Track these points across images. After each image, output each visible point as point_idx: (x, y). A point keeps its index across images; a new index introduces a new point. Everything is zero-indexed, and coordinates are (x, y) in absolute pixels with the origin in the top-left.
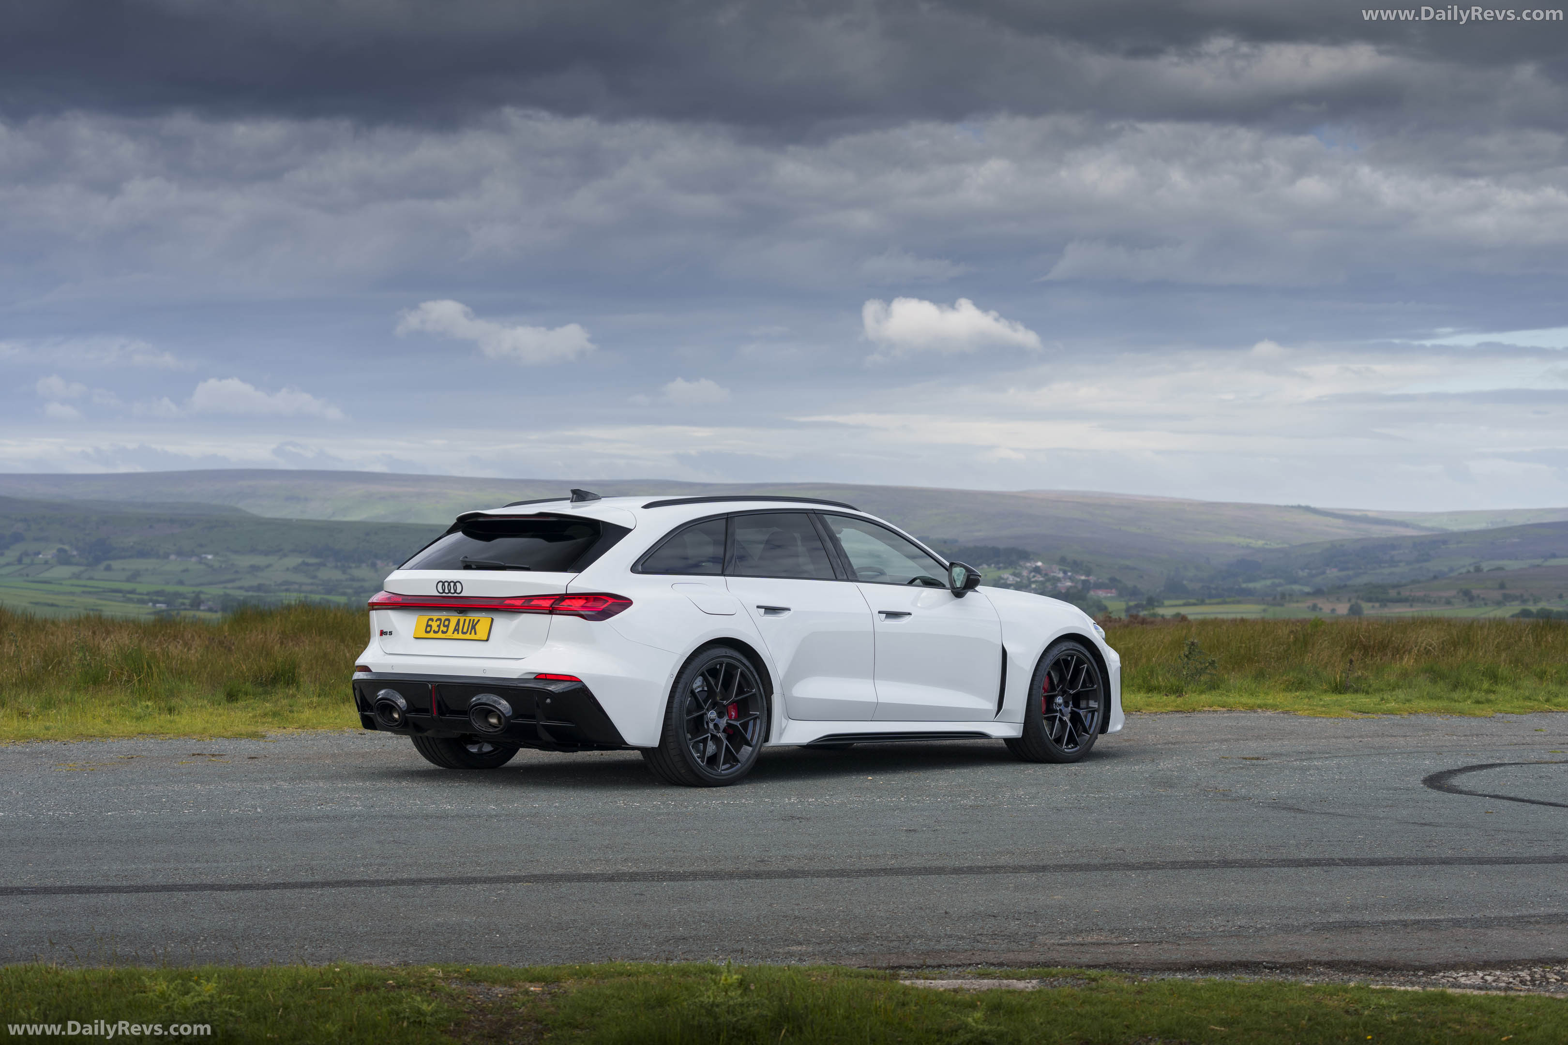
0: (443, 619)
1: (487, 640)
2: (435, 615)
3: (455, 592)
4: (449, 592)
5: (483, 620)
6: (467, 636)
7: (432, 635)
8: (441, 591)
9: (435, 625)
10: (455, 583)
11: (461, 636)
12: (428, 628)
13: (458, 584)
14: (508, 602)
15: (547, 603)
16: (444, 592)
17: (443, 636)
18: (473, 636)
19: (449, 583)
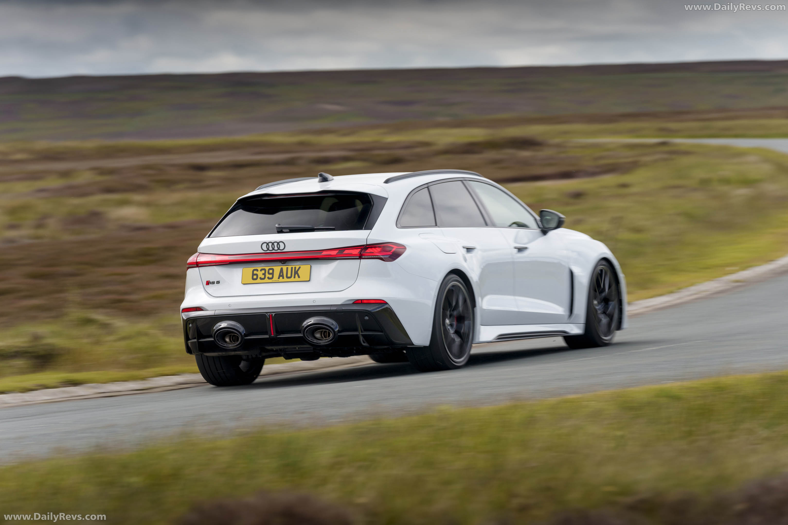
0: (267, 268)
1: (309, 281)
2: (259, 267)
3: (279, 249)
4: (273, 249)
5: (304, 268)
6: (292, 279)
7: (259, 280)
8: (266, 249)
9: (260, 274)
10: (278, 243)
11: (286, 279)
12: (254, 277)
13: (281, 244)
14: (324, 253)
15: (357, 252)
16: (268, 249)
17: (270, 281)
18: (297, 279)
19: (273, 244)
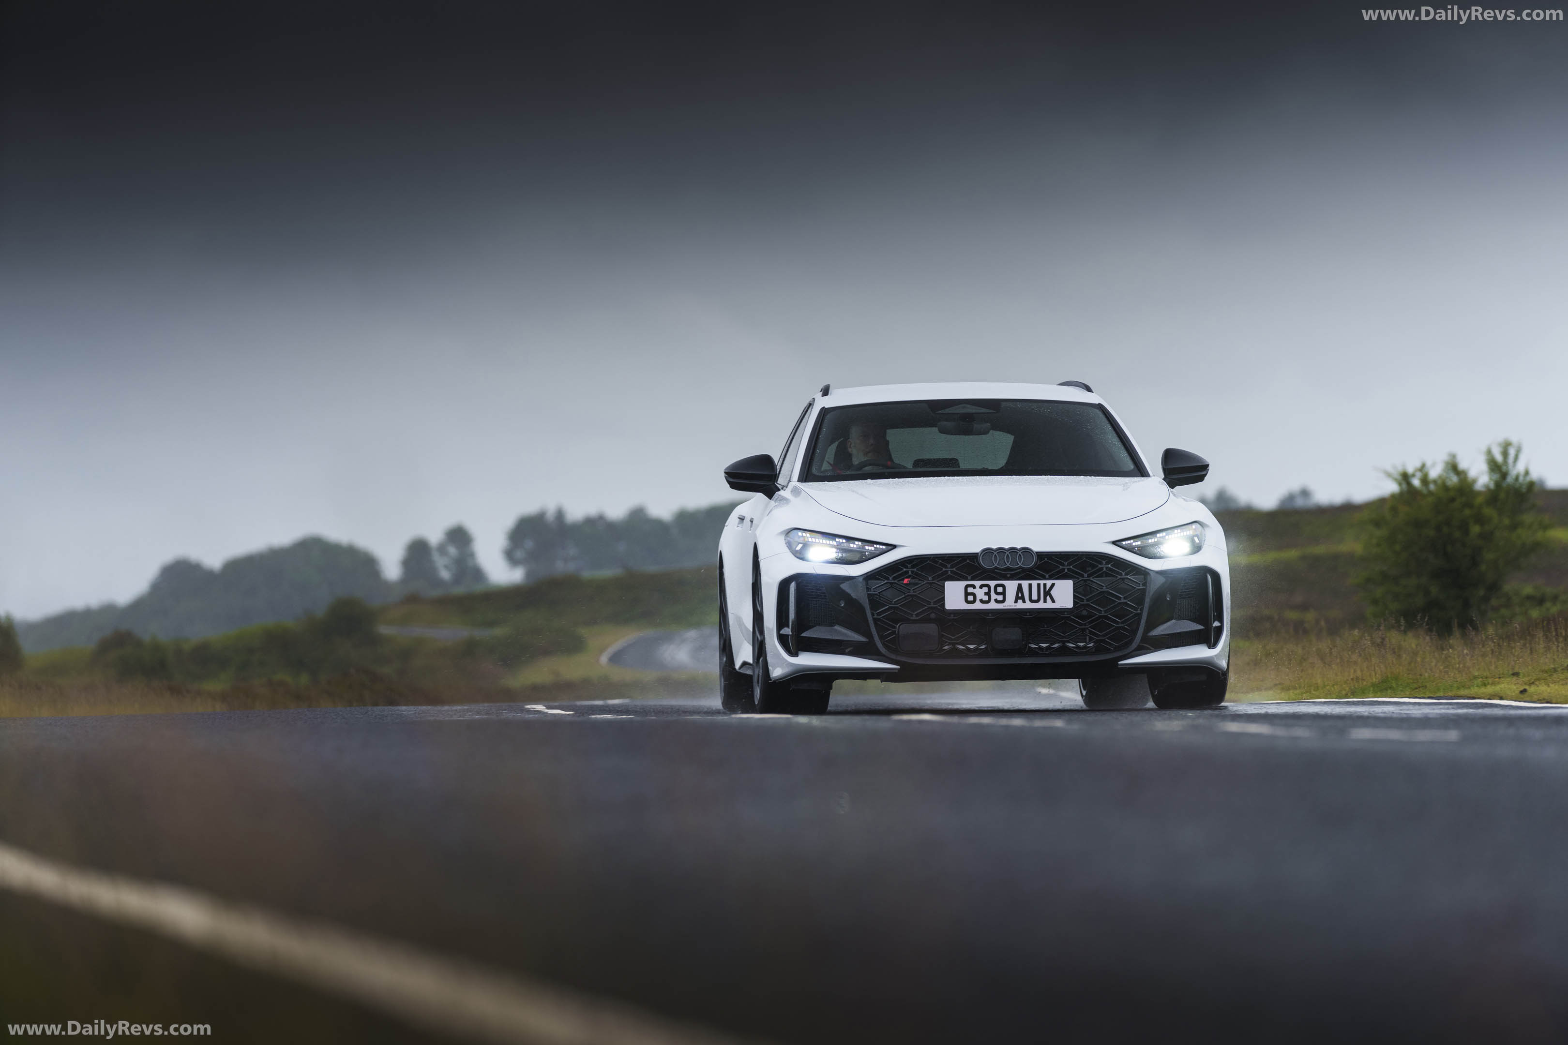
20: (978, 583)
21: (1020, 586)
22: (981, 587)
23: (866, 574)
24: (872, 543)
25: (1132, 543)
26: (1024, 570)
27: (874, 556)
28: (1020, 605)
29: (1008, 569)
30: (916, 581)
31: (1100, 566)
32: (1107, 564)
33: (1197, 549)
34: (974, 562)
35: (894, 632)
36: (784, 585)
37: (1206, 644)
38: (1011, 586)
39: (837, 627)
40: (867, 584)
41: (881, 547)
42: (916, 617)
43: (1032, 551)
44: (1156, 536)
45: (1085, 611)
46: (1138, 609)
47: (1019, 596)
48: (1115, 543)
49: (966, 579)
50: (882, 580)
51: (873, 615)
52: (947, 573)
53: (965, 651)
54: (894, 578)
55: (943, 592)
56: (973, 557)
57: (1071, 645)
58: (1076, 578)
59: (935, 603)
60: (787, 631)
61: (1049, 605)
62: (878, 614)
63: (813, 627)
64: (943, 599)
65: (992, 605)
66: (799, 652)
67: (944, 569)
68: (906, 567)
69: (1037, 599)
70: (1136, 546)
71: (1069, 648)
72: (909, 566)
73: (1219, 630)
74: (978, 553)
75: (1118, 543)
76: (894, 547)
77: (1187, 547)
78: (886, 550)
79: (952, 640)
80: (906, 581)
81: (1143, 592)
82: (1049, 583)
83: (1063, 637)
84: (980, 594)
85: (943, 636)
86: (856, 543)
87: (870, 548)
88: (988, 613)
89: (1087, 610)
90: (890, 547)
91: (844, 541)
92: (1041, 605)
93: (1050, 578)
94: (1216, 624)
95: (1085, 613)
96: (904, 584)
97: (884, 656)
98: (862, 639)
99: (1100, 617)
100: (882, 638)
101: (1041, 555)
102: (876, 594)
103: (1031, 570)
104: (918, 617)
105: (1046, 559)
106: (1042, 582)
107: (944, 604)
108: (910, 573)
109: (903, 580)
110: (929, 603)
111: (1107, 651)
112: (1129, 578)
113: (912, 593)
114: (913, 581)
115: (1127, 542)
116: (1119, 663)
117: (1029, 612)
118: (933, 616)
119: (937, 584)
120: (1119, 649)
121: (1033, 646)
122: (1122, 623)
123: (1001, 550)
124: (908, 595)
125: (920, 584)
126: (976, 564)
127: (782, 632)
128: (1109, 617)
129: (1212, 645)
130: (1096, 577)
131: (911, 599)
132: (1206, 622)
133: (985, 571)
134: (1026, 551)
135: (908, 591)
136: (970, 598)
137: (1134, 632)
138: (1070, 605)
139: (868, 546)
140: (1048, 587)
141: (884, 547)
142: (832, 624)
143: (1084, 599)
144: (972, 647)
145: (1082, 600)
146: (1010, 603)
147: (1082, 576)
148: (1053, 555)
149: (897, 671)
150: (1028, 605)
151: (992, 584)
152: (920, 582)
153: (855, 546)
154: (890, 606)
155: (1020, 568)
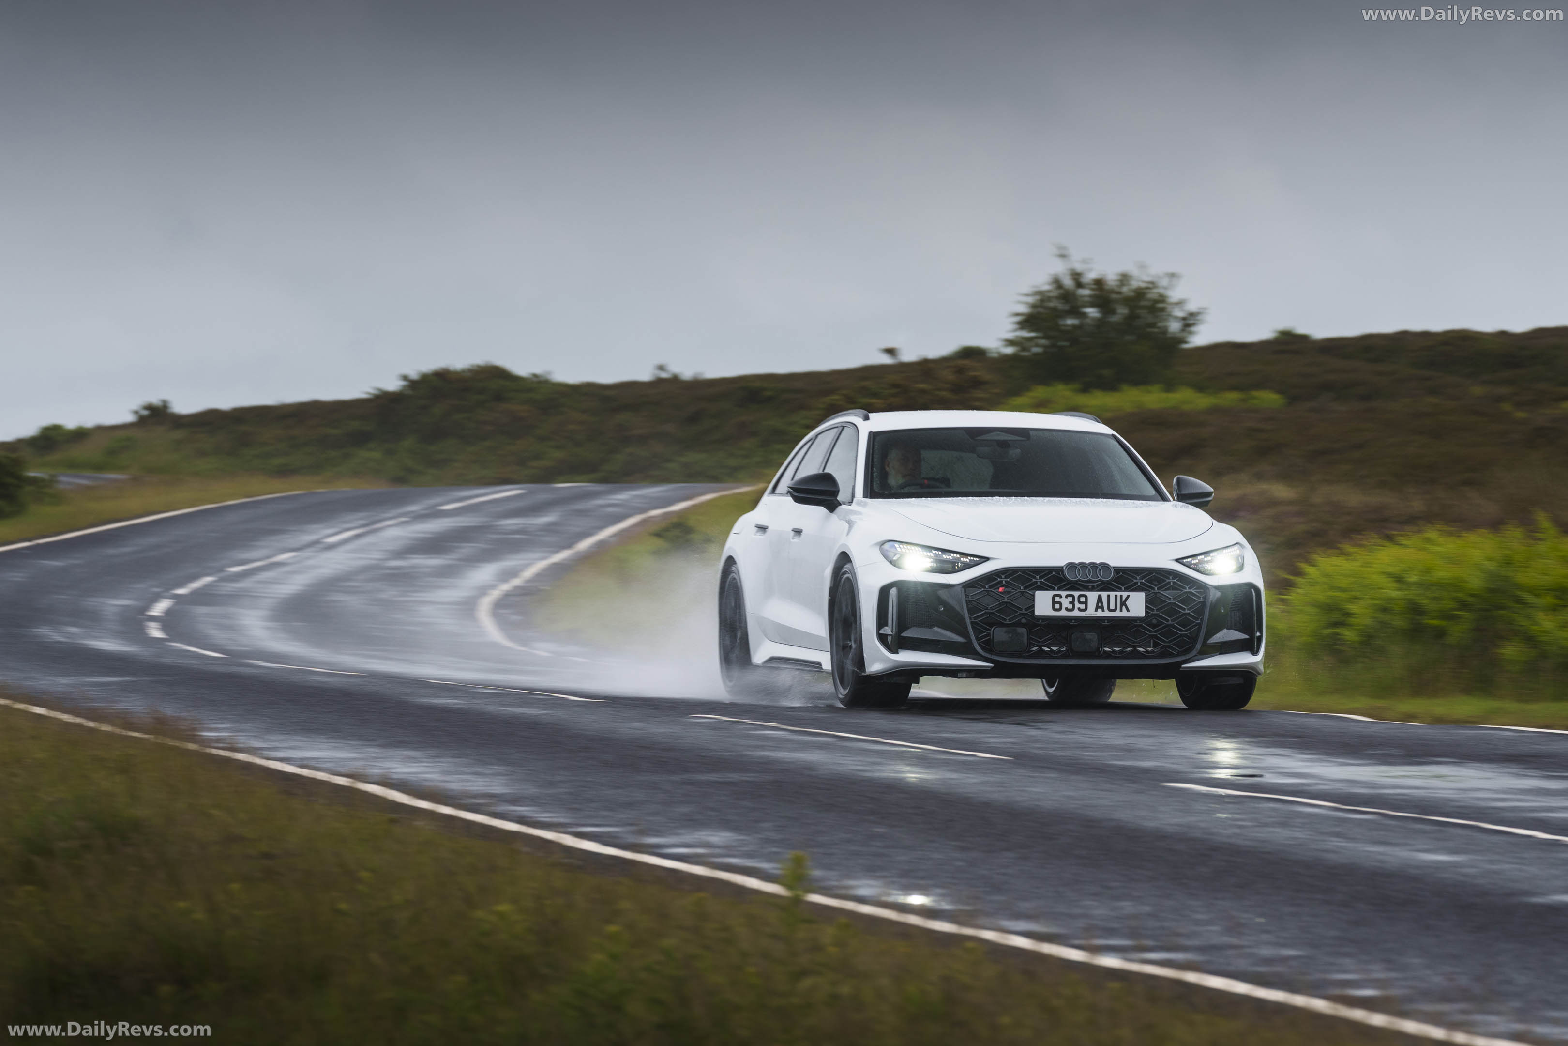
20: (1064, 593)
21: (1100, 597)
22: (1067, 596)
23: (965, 582)
24: (966, 555)
25: (1191, 561)
26: (1103, 582)
27: (967, 567)
28: (1100, 613)
29: (1090, 581)
30: (1010, 590)
31: (1168, 581)
32: (1173, 578)
33: (1241, 568)
34: (1060, 575)
35: (988, 635)
36: (884, 592)
37: (1249, 651)
38: (1092, 596)
39: (936, 629)
40: (965, 591)
41: (975, 559)
42: (1009, 621)
43: (1110, 566)
44: (1210, 555)
45: (1155, 620)
46: (1198, 619)
47: (1099, 605)
48: (1177, 560)
49: (1053, 589)
50: (979, 588)
51: (970, 618)
52: (1037, 583)
53: (1050, 653)
54: (990, 587)
55: (1034, 600)
56: (1058, 570)
57: (1141, 649)
58: (1148, 590)
59: (1026, 610)
60: (887, 630)
61: (1124, 614)
62: (975, 618)
63: (910, 627)
64: (1033, 606)
65: (1076, 613)
66: (899, 650)
67: (1034, 580)
68: (1001, 577)
69: (1114, 608)
70: (1194, 564)
71: (1139, 652)
72: (1003, 576)
73: (1260, 638)
74: (1063, 567)
75: (1180, 561)
76: (987, 559)
77: (1233, 565)
78: (980, 562)
79: (1039, 642)
80: (1001, 589)
81: (1203, 604)
82: (1125, 594)
83: (1134, 642)
84: (1066, 603)
85: (1031, 638)
86: (952, 555)
87: (965, 560)
88: (1072, 620)
89: (1156, 619)
90: (985, 560)
91: (940, 553)
92: (1117, 614)
93: (1126, 590)
94: (1258, 634)
95: (1154, 621)
96: (999, 592)
97: (982, 656)
98: (960, 639)
99: (1168, 625)
100: (977, 639)
101: (1118, 570)
102: (973, 601)
103: (1109, 583)
104: (1011, 621)
105: (1121, 574)
106: (1119, 594)
107: (1034, 611)
108: (1004, 582)
109: (998, 588)
110: (1021, 609)
111: (1172, 655)
112: (1193, 592)
113: (1006, 600)
114: (1007, 590)
115: (1187, 560)
116: (1183, 666)
117: (1107, 620)
118: (1024, 621)
119: (1028, 593)
120: (1179, 654)
121: (1107, 649)
122: (1185, 631)
123: (1082, 565)
124: (1003, 602)
125: (1013, 592)
126: (1062, 576)
127: (880, 632)
128: (1174, 625)
129: (1255, 652)
130: (1166, 590)
131: (1005, 605)
132: (1251, 633)
133: (1069, 582)
134: (1105, 566)
135: (1003, 598)
136: (1057, 606)
137: (1194, 640)
138: (1141, 613)
139: (963, 558)
140: (1124, 599)
141: (977, 559)
142: (931, 626)
143: (1154, 609)
144: (1055, 649)
145: (1153, 610)
146: (1091, 612)
147: (1153, 589)
148: (1128, 570)
149: (989, 669)
150: (1107, 614)
151: (1076, 594)
152: (1013, 591)
153: (951, 558)
154: (986, 611)
155: (1100, 580)
